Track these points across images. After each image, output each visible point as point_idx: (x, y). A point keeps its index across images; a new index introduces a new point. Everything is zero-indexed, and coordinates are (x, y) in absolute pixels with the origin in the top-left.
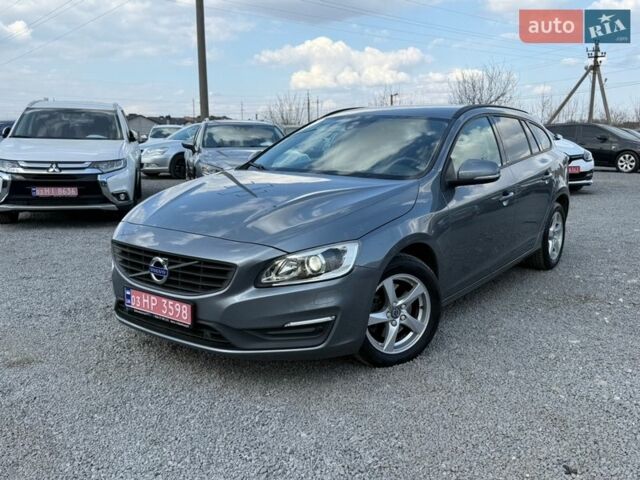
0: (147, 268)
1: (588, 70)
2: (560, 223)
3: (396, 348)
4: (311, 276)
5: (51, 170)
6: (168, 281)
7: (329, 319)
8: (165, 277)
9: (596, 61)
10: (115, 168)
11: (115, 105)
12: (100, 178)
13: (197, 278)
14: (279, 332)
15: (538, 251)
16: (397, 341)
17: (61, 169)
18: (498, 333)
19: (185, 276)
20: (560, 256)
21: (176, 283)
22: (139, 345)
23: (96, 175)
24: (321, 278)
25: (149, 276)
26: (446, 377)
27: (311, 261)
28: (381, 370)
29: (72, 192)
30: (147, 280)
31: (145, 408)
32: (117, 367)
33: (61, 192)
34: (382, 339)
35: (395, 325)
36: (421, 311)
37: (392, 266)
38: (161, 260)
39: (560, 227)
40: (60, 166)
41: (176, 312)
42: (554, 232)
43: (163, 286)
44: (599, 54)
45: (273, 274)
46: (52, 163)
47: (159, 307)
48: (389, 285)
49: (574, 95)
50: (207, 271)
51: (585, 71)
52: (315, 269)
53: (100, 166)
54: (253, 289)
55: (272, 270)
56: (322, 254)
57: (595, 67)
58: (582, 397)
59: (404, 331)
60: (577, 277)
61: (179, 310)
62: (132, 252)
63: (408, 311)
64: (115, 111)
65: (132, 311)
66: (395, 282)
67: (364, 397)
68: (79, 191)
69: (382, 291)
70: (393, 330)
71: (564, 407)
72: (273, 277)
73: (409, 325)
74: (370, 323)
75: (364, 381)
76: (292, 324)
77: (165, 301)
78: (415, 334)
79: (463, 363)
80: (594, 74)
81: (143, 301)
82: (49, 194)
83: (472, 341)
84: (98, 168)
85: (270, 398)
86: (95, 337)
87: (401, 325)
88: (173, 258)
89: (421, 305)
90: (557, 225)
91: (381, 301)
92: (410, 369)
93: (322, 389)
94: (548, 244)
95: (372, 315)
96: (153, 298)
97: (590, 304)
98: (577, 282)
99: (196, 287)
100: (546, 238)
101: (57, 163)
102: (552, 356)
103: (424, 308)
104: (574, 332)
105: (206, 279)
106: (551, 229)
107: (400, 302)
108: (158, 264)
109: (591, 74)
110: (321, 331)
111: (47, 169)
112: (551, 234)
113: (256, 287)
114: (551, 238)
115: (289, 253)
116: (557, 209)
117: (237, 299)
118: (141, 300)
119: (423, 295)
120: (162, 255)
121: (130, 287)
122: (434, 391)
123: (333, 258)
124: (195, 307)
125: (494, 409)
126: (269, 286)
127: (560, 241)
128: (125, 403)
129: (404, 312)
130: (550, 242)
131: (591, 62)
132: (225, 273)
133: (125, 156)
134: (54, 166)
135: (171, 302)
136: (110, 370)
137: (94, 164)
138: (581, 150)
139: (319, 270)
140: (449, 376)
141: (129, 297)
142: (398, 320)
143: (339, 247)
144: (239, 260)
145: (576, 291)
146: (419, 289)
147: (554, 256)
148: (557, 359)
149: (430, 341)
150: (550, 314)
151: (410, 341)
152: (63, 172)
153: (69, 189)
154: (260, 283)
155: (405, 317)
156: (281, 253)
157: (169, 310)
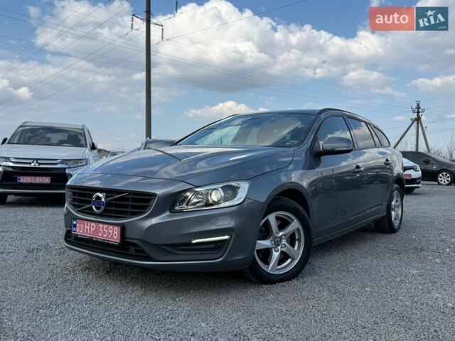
0: (90, 202)
1: (413, 121)
2: (399, 200)
3: (278, 270)
4: (212, 205)
5: (33, 164)
6: (105, 211)
7: (226, 238)
8: (103, 207)
9: (418, 115)
10: (79, 165)
11: (83, 126)
12: (67, 171)
13: (126, 206)
14: (186, 247)
15: (384, 217)
16: (278, 265)
17: (40, 164)
18: (356, 266)
19: (117, 206)
20: (400, 223)
21: (111, 212)
22: (82, 270)
23: (65, 169)
24: (220, 206)
25: (91, 208)
26: (317, 290)
27: (213, 193)
28: (266, 286)
29: (47, 180)
30: (89, 212)
31: (80, 306)
32: (62, 282)
33: (39, 180)
34: (267, 263)
35: (277, 252)
36: (297, 243)
37: (272, 205)
38: (100, 195)
39: (399, 202)
40: (39, 161)
41: (109, 233)
42: (395, 206)
43: (100, 215)
44: (420, 110)
45: (184, 204)
46: (34, 159)
47: (97, 230)
48: (272, 218)
49: (405, 138)
50: (134, 200)
51: (411, 122)
52: (216, 200)
53: (69, 163)
54: (168, 213)
55: (184, 201)
56: (221, 187)
57: (418, 119)
58: (423, 304)
59: (284, 257)
60: (414, 237)
61: (111, 232)
62: (80, 191)
63: (287, 242)
64: (83, 130)
66: (278, 218)
67: (253, 302)
68: (52, 180)
69: (267, 224)
70: (276, 255)
71: (409, 309)
72: (185, 206)
73: (288, 252)
74: (258, 247)
75: (254, 293)
76: (197, 241)
77: (101, 226)
78: (293, 260)
79: (330, 283)
80: (418, 124)
81: (86, 228)
82: (30, 181)
83: (337, 270)
84: (67, 164)
85: (179, 303)
86: (49, 265)
87: (282, 253)
88: (109, 192)
89: (297, 238)
90: (397, 201)
91: (266, 232)
92: (289, 286)
93: (220, 297)
94: (391, 214)
95: (258, 242)
96: (93, 224)
97: (425, 253)
98: (415, 240)
99: (126, 213)
100: (389, 209)
101: (37, 160)
102: (398, 279)
103: (299, 240)
104: (413, 267)
105: (133, 207)
106: (393, 203)
107: (281, 234)
108: (98, 198)
109: (415, 124)
111: (30, 163)
112: (393, 207)
113: (170, 212)
114: (394, 210)
115: (196, 187)
116: (397, 189)
117: (154, 221)
118: (84, 227)
119: (298, 229)
120: (101, 190)
121: (76, 218)
122: (308, 299)
123: (230, 192)
124: (123, 229)
125: (355, 311)
126: (181, 212)
127: (400, 213)
128: (65, 303)
129: (284, 241)
130: (393, 213)
131: (415, 116)
132: (148, 201)
133: (87, 157)
134: (35, 162)
135: (106, 226)
136: (57, 285)
137: (64, 161)
138: (411, 164)
139: (219, 201)
140: (319, 291)
141: (75, 226)
142: (279, 247)
143: (234, 184)
144: (159, 191)
145: (414, 246)
146: (295, 225)
147: (396, 223)
148: (402, 281)
149: (304, 267)
150: (395, 258)
151: (289, 265)
152: (41, 166)
153: (44, 178)
154: (174, 210)
155: (284, 246)
156: (191, 186)
157: (104, 232)
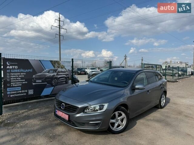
0: (61, 105)
3: (116, 129)
4: (96, 111)
6: (64, 109)
7: (99, 122)
13: (70, 109)
14: (88, 124)
19: (68, 108)
21: (66, 110)
24: (98, 112)
27: (96, 107)
30: (60, 108)
34: (113, 126)
37: (117, 109)
39: (164, 97)
41: (65, 117)
43: (63, 110)
45: (88, 110)
48: (116, 113)
50: (73, 108)
52: (97, 109)
55: (87, 108)
56: (99, 106)
59: (119, 126)
65: (57, 115)
66: (118, 113)
70: (116, 125)
72: (88, 111)
73: (120, 124)
74: (110, 122)
76: (91, 122)
77: (63, 114)
78: (122, 126)
87: (118, 124)
88: (66, 104)
91: (114, 117)
95: (111, 120)
96: (61, 112)
99: (70, 111)
100: (160, 101)
105: (72, 110)
107: (119, 118)
108: (63, 105)
110: (97, 125)
113: (83, 113)
115: (91, 105)
116: (163, 94)
117: (78, 115)
118: (59, 113)
120: (64, 103)
121: (57, 109)
123: (101, 107)
124: (69, 116)
126: (86, 113)
129: (119, 121)
132: (76, 109)
135: (66, 115)
141: (56, 111)
142: (118, 123)
143: (104, 104)
144: (80, 106)
151: (121, 128)
154: (84, 111)
155: (119, 122)
156: (89, 105)
157: (64, 116)
